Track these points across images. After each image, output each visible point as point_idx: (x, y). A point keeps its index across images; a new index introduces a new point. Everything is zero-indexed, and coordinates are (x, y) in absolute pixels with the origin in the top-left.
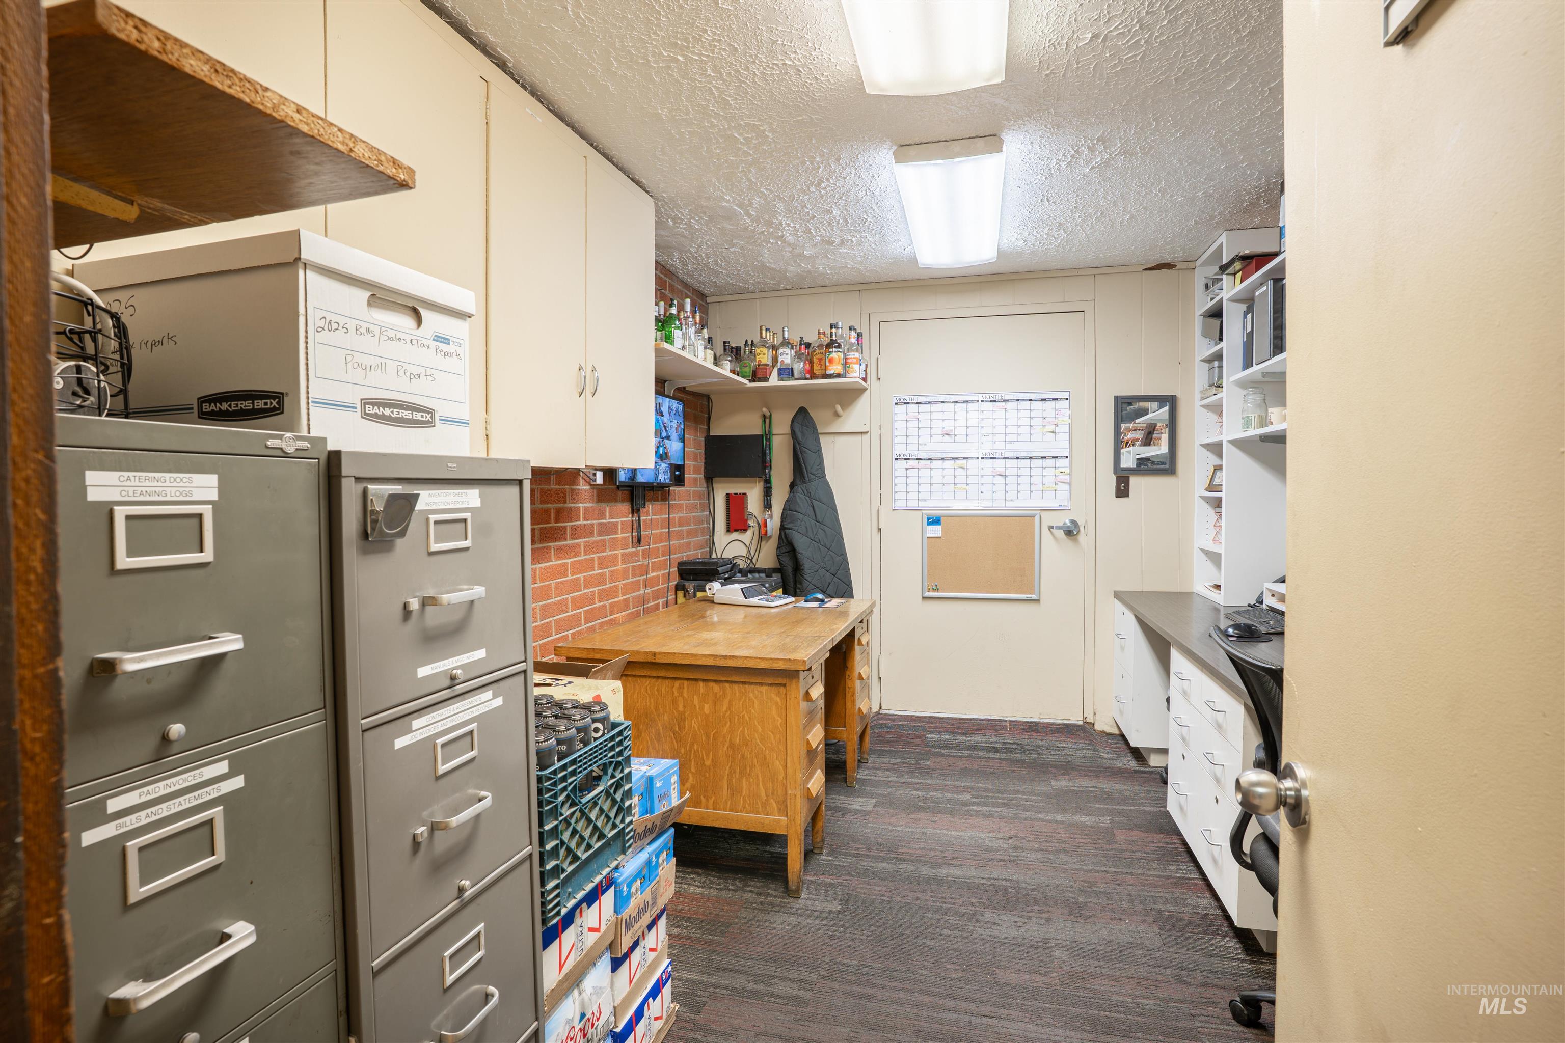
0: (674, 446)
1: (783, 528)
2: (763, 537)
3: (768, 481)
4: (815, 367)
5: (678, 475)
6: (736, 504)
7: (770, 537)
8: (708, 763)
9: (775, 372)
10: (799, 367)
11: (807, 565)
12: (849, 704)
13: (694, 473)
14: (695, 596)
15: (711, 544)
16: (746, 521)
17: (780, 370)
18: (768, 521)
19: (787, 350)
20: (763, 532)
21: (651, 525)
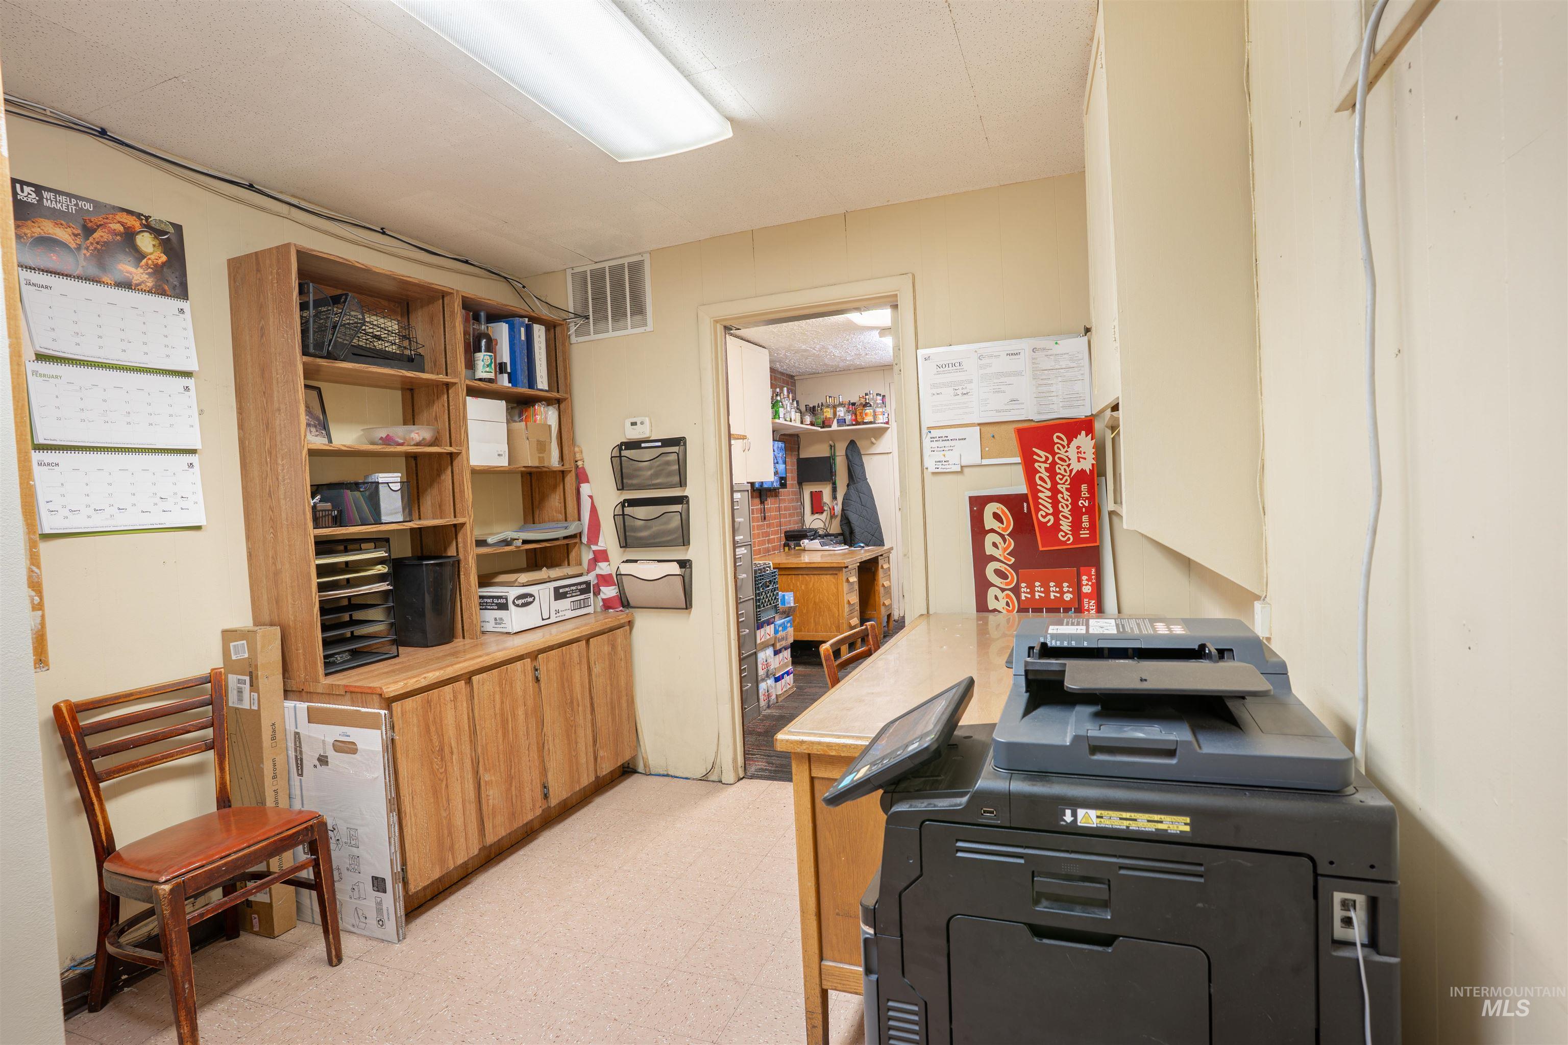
0: (781, 467)
1: (843, 510)
2: (833, 516)
3: (834, 484)
4: (858, 417)
5: (783, 482)
6: (816, 498)
7: (837, 516)
8: (805, 611)
9: (835, 421)
10: (849, 418)
11: (857, 530)
12: (877, 599)
13: (792, 481)
14: (795, 548)
15: (803, 521)
16: (823, 507)
17: (838, 420)
18: (835, 506)
19: (842, 409)
20: (832, 513)
21: (770, 510)
